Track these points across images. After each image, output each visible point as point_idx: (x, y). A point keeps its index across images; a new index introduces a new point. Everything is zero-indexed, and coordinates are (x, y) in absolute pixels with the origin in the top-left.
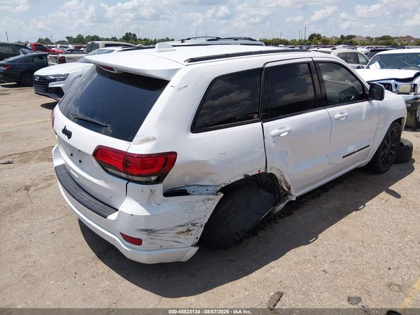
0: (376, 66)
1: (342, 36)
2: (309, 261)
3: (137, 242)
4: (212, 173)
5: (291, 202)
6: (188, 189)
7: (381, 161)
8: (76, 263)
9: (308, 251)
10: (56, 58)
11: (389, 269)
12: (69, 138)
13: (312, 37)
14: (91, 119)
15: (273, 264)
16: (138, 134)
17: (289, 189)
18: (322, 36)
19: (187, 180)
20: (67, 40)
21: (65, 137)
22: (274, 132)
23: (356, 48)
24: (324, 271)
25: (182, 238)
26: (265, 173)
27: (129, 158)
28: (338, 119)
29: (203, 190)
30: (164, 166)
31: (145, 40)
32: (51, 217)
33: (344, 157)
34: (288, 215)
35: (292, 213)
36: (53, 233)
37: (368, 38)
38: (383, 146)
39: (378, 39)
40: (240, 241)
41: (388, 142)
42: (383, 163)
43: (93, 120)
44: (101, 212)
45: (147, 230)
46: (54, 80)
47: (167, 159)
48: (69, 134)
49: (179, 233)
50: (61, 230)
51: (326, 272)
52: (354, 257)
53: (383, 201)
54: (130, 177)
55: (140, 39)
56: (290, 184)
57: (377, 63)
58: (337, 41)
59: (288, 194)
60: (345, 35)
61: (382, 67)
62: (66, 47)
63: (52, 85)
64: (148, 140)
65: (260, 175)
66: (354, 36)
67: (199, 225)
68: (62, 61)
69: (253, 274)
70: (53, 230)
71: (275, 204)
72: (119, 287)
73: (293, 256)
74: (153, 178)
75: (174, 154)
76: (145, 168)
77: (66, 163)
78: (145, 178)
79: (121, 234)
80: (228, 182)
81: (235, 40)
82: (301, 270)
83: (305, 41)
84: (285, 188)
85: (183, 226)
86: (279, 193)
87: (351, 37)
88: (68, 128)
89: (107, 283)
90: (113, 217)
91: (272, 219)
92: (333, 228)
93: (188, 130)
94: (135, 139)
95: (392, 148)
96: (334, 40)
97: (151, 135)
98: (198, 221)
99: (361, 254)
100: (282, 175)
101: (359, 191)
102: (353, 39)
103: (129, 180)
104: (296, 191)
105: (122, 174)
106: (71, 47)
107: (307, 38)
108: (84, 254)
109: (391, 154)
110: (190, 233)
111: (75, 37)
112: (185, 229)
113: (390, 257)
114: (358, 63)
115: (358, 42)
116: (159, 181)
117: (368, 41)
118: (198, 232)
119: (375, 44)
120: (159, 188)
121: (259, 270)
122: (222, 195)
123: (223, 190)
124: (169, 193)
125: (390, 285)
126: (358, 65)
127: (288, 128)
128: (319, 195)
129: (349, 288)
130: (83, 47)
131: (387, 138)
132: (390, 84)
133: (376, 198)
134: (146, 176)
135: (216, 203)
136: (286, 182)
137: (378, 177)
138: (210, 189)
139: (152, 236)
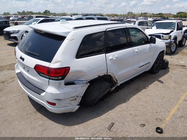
0: (155, 27)
1: (142, 13)
2: (125, 110)
3: (54, 104)
4: (85, 75)
5: (118, 86)
6: (75, 82)
7: (155, 69)
8: (27, 114)
9: (124, 106)
10: (13, 23)
11: (157, 113)
12: (23, 61)
13: (129, 13)
14: (33, 53)
15: (110, 112)
16: (53, 59)
17: (117, 81)
18: (133, 13)
19: (74, 78)
20: (17, 13)
21: (21, 61)
22: (110, 58)
23: (147, 18)
24: (131, 114)
25: (73, 102)
26: (107, 75)
27: (50, 70)
28: (137, 52)
29: (81, 82)
30: (65, 72)
31: (54, 13)
32: (15, 95)
33: (139, 67)
34: (117, 92)
35: (118, 91)
36: (16, 102)
37: (153, 14)
38: (156, 62)
39: (157, 14)
40: (97, 103)
41: (158, 61)
42: (156, 69)
43: (34, 53)
44: (38, 92)
45: (58, 99)
46: (13, 33)
47: (66, 69)
48: (23, 59)
49: (71, 100)
50: (20, 100)
51: (132, 115)
52: (143, 108)
53: (155, 85)
54: (50, 77)
55: (52, 13)
56: (117, 79)
57: (155, 26)
58: (139, 15)
59: (116, 83)
60: (143, 13)
61: (157, 28)
62: (17, 17)
63: (12, 35)
64: (57, 62)
65: (105, 75)
66: (147, 13)
67: (79, 97)
68: (16, 24)
69: (102, 116)
70: (16, 100)
71: (111, 87)
72: (46, 124)
73: (118, 108)
74: (60, 78)
75: (69, 67)
76: (57, 74)
77: (22, 71)
78: (57, 78)
79: (47, 101)
80: (91, 79)
81: (94, 16)
82: (121, 114)
83: (126, 15)
84: (115, 81)
85: (73, 97)
86: (113, 83)
87: (146, 13)
88: (22, 57)
89: (41, 122)
90: (43, 94)
91: (110, 94)
92: (135, 97)
93: (74, 57)
94: (52, 61)
95: (160, 63)
96: (138, 15)
97: (59, 60)
98: (79, 95)
99: (146, 107)
100: (114, 75)
101: (146, 81)
102: (147, 15)
103: (50, 79)
104: (120, 82)
105: (47, 76)
106: (20, 16)
107: (127, 14)
108: (30, 110)
109: (160, 65)
110: (76, 100)
111: (21, 12)
112: (74, 98)
113: (157, 108)
114: (148, 26)
115: (149, 16)
116: (62, 79)
117: (153, 16)
118: (79, 100)
119: (156, 17)
120: (63, 82)
121: (104, 114)
122: (89, 84)
123: (89, 82)
124: (66, 84)
125: (157, 119)
126: (147, 27)
127: (116, 56)
128: (129, 83)
129: (140, 120)
130: (25, 17)
131: (157, 59)
132: (160, 36)
133: (153, 84)
134: (57, 77)
135: (87, 87)
136: (115, 78)
137: (154, 75)
138: (84, 82)
139: (60, 102)
